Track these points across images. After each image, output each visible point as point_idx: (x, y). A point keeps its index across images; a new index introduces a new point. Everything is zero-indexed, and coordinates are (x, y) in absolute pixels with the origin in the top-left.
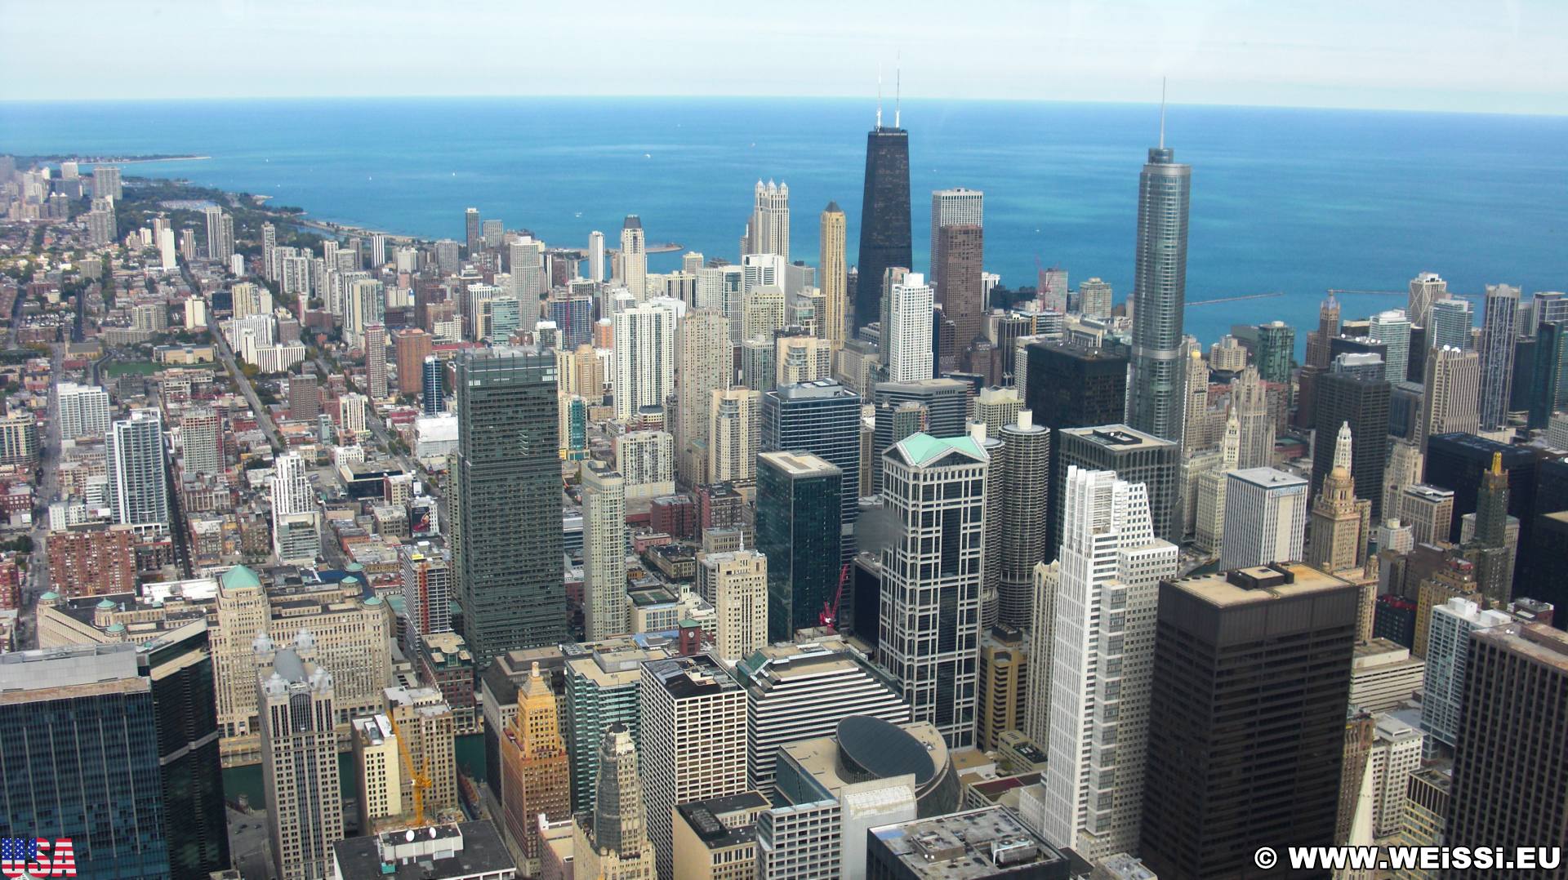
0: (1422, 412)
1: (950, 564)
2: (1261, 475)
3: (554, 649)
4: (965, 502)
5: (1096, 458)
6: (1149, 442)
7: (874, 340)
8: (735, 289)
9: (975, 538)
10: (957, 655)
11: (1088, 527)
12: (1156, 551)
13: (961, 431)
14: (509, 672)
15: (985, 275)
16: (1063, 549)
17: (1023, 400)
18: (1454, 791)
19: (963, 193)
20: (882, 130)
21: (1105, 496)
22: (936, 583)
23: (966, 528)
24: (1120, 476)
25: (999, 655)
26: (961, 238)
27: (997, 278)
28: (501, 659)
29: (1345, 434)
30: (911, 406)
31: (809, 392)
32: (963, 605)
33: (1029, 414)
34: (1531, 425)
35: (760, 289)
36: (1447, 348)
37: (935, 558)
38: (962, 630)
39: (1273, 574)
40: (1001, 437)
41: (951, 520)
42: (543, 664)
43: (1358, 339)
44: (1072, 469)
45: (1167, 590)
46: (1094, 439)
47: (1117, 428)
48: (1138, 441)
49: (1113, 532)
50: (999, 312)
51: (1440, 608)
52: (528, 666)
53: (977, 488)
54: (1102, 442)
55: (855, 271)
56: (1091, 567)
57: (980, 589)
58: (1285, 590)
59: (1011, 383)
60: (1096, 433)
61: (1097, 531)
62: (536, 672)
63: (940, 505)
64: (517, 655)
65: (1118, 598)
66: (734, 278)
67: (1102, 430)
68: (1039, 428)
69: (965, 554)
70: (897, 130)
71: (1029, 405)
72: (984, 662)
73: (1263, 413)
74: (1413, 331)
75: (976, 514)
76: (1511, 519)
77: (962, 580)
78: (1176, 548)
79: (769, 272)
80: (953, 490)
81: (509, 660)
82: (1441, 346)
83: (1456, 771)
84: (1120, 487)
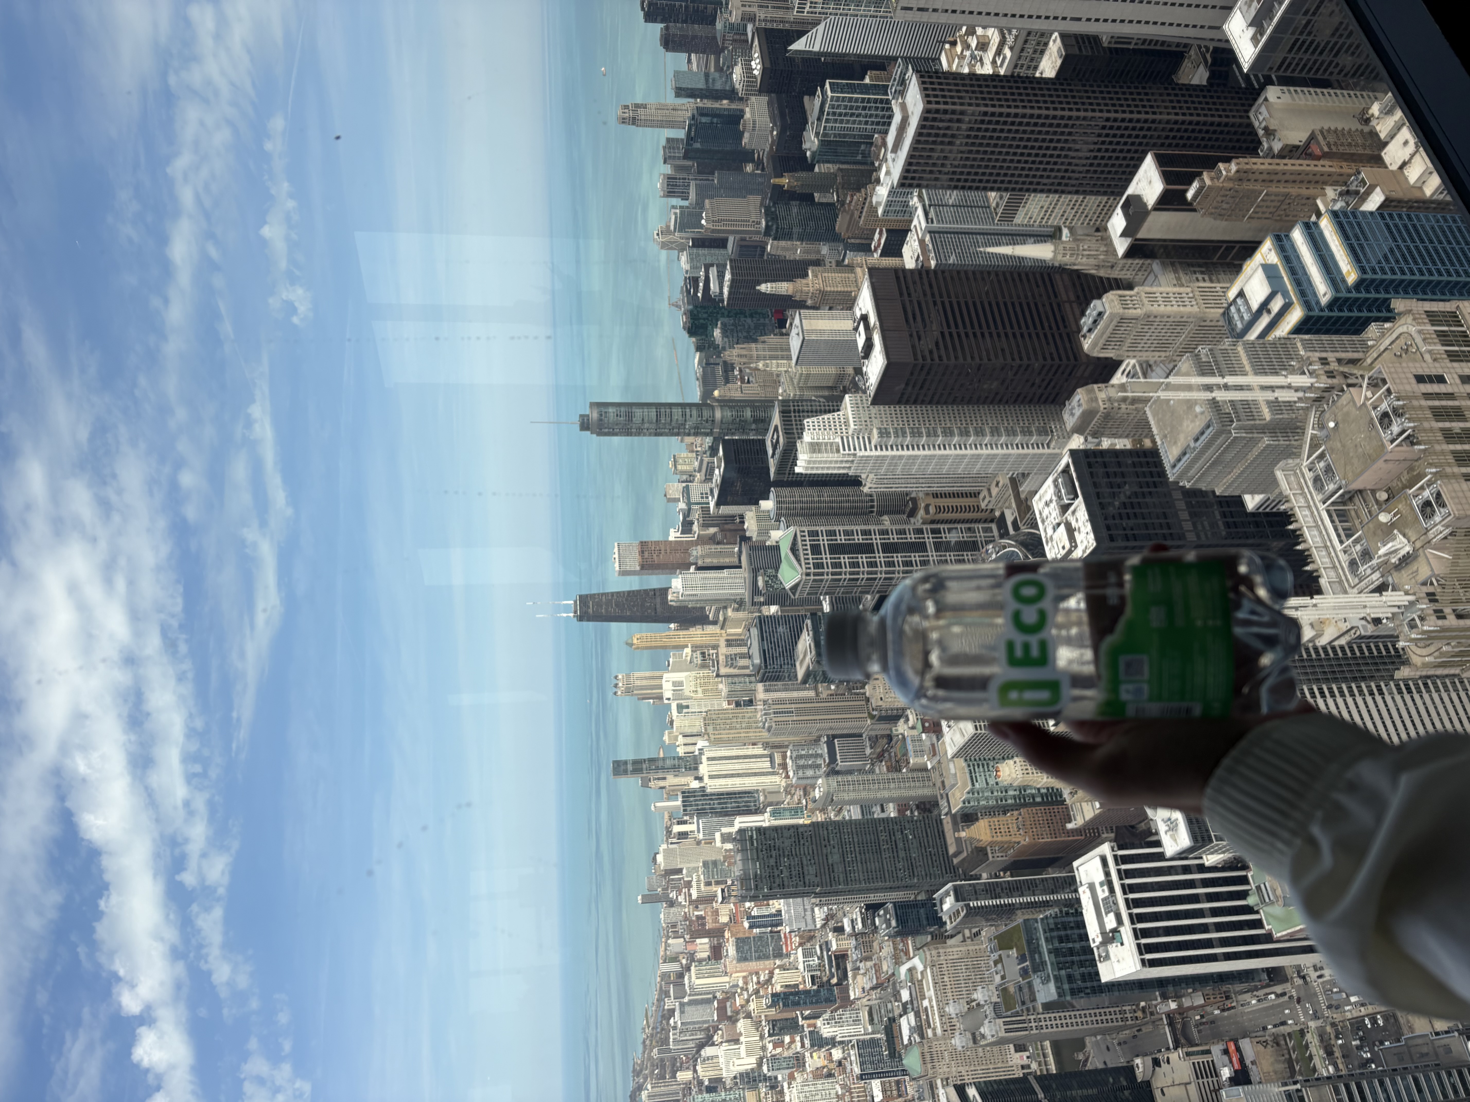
0: (747, 236)
1: (868, 548)
2: (795, 343)
3: (945, 822)
4: (824, 541)
5: (789, 455)
6: (776, 420)
7: (718, 611)
8: (687, 707)
9: (847, 533)
10: (929, 539)
11: (835, 457)
12: (849, 410)
13: (776, 548)
14: (965, 854)
15: (671, 538)
16: (851, 473)
17: (753, 508)
18: (1006, 190)
19: (616, 556)
20: (575, 612)
21: (815, 447)
22: (880, 557)
23: (841, 539)
24: (800, 438)
25: (927, 511)
26: (646, 554)
27: (672, 530)
28: (956, 861)
29: (765, 288)
30: (760, 583)
31: (755, 651)
32: (894, 538)
33: (761, 502)
34: (752, 161)
35: (688, 689)
36: (703, 222)
37: (862, 559)
38: (911, 538)
39: (861, 328)
40: (778, 520)
41: (836, 549)
42: (956, 829)
43: (701, 284)
44: (797, 470)
45: (876, 401)
46: (777, 456)
47: (769, 444)
48: (776, 428)
49: (838, 440)
50: (695, 527)
51: (880, 211)
52: (958, 840)
53: (813, 534)
54: (778, 451)
55: (672, 626)
56: (863, 453)
57: (881, 527)
58: (873, 319)
59: (742, 517)
60: (773, 457)
61: (838, 451)
62: (963, 834)
63: (827, 558)
64: (952, 850)
65: (884, 433)
66: (680, 708)
67: (770, 451)
68: (771, 495)
69: (859, 539)
70: (575, 602)
71: (756, 503)
72: (933, 522)
73: (753, 345)
74: (694, 246)
75: (831, 533)
76: (817, 169)
77: (877, 540)
78: (847, 396)
79: (675, 684)
80: (816, 549)
81: (956, 855)
82: (702, 226)
83: (992, 189)
84: (807, 437)
